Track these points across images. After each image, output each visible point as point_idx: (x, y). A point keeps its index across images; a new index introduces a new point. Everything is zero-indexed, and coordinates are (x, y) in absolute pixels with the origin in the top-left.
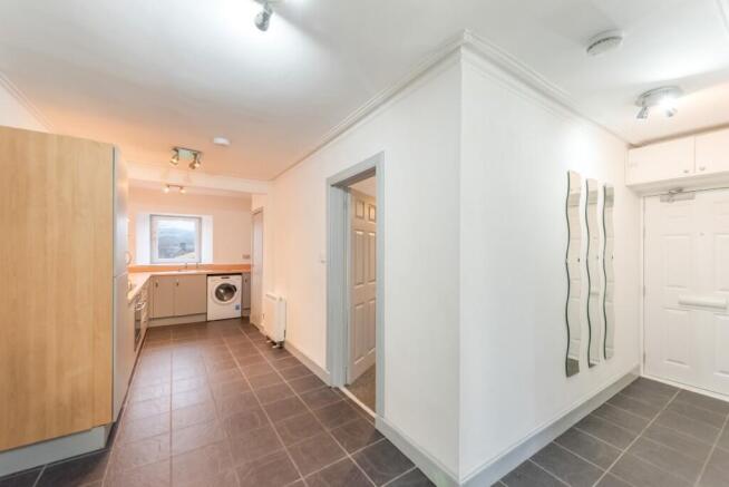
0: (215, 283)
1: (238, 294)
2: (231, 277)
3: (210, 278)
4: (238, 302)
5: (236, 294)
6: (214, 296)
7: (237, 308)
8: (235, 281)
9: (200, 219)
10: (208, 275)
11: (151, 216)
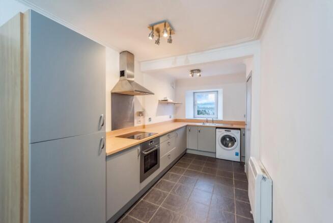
0: (220, 134)
1: (237, 144)
2: (232, 131)
3: (217, 130)
4: (238, 150)
5: (236, 143)
6: (220, 143)
7: (237, 154)
8: (236, 134)
9: (217, 91)
10: (217, 128)
11: (194, 93)
